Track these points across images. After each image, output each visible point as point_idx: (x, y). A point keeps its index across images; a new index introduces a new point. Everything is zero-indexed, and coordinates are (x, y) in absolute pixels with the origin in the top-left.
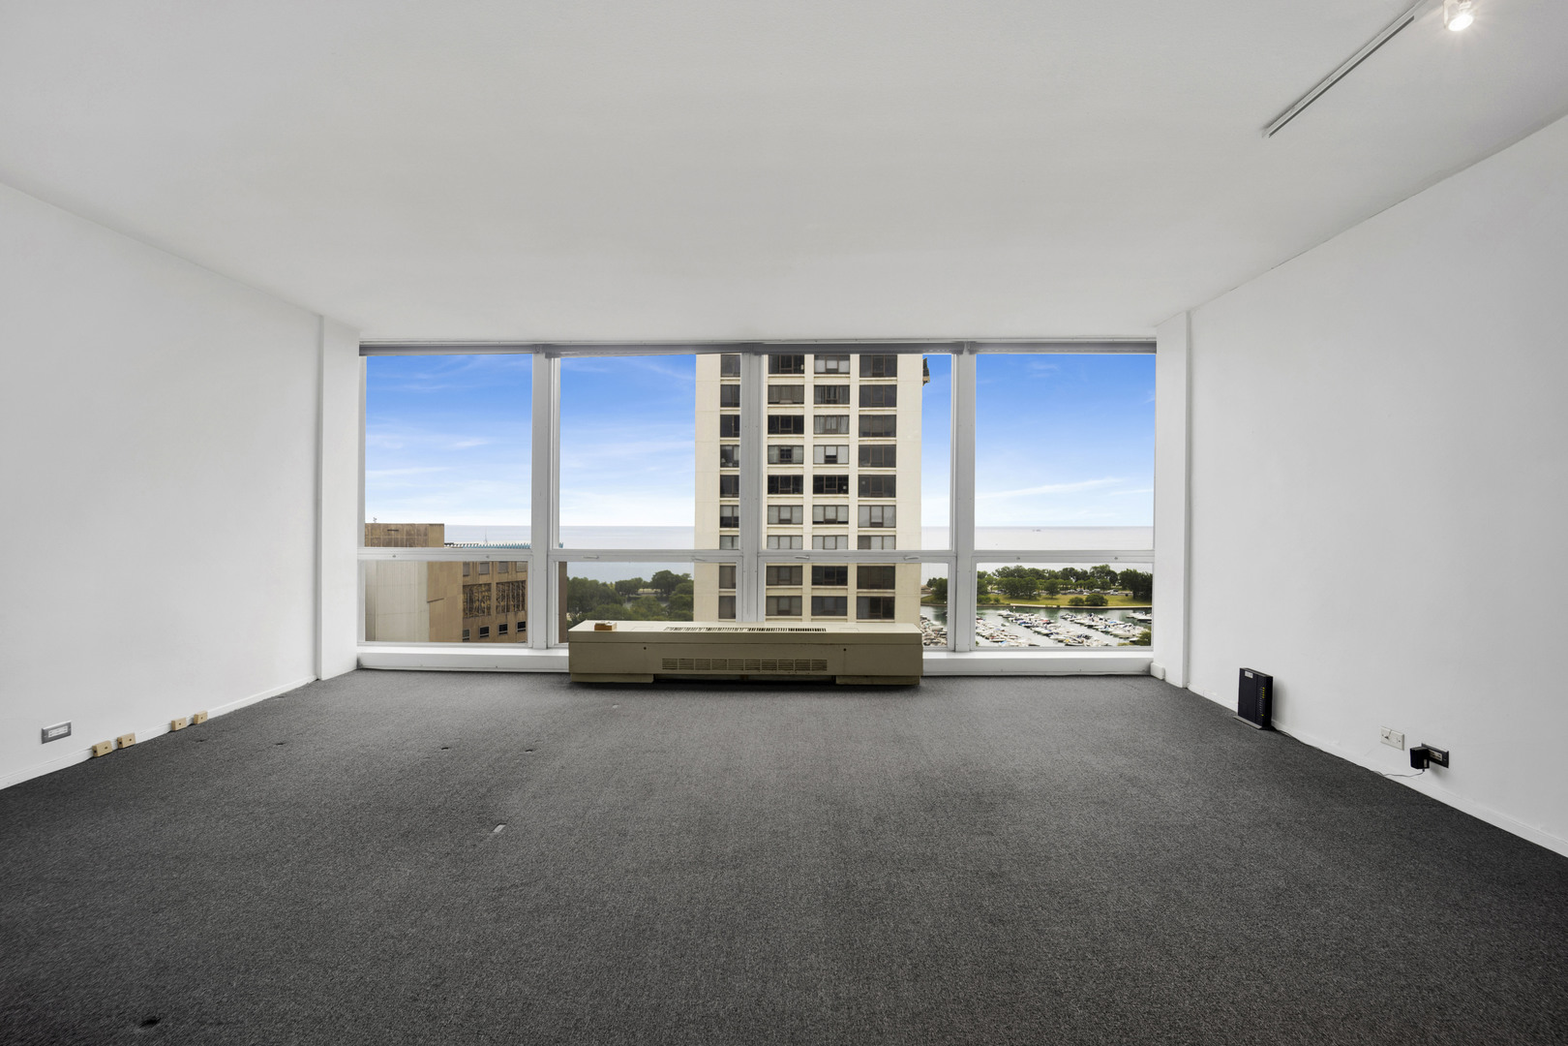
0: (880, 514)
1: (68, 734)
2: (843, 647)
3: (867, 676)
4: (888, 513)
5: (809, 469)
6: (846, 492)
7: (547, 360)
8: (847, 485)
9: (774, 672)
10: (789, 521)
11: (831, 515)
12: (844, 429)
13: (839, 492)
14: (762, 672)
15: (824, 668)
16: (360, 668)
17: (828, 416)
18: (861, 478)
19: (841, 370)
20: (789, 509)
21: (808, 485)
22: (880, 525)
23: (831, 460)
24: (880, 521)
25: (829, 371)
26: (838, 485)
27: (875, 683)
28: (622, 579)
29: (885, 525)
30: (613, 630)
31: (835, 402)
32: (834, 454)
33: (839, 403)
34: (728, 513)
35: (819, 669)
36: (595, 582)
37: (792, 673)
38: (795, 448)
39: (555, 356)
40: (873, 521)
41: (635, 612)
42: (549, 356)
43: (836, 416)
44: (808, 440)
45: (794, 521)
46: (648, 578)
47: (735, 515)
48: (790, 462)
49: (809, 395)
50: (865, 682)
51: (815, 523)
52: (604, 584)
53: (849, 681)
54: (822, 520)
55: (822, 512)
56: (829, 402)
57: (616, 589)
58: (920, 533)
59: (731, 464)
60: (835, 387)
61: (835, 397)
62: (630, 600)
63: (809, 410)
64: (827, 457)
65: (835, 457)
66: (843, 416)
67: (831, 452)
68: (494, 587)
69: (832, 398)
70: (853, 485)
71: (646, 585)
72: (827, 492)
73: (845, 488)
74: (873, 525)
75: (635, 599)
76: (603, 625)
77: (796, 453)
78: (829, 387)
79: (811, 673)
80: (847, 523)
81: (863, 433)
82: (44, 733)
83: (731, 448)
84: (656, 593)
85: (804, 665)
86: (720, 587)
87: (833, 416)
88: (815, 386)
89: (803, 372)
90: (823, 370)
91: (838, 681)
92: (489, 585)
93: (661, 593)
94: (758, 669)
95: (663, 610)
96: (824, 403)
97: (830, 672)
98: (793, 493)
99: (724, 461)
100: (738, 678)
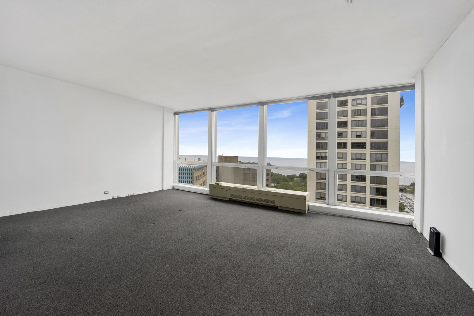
0: (380, 157)
1: (109, 193)
2: (280, 197)
3: (288, 208)
4: (384, 156)
5: (349, 140)
6: (365, 148)
7: (211, 112)
8: (366, 146)
9: (259, 202)
10: (342, 158)
11: (358, 156)
12: (364, 125)
13: (362, 148)
14: (256, 202)
15: (274, 203)
16: (174, 188)
17: (357, 120)
18: (371, 143)
19: (363, 103)
20: (342, 154)
21: (349, 145)
22: (381, 161)
23: (359, 136)
24: (380, 159)
25: (357, 104)
26: (363, 145)
27: (291, 210)
28: (290, 175)
29: (382, 161)
30: (220, 185)
31: (360, 115)
32: (360, 134)
33: (362, 116)
34: (319, 155)
35: (272, 203)
36: (281, 175)
37: (264, 203)
38: (344, 133)
39: (213, 111)
40: (377, 159)
41: (293, 185)
42: (212, 111)
43: (361, 120)
44: (349, 129)
45: (343, 158)
46: (298, 175)
47: (326, 156)
48: (342, 137)
49: (350, 113)
50: (287, 209)
51: (352, 159)
52: (284, 176)
53: (282, 208)
54: (355, 158)
55: (355, 155)
56: (358, 115)
57: (288, 177)
58: (399, 164)
59: (320, 139)
60: (360, 110)
61: (360, 113)
62: (292, 181)
63: (349, 119)
64: (357, 135)
65: (360, 135)
66: (364, 120)
67: (359, 133)
68: (251, 174)
69: (359, 113)
70: (368, 146)
71: (297, 177)
72: (357, 148)
73: (365, 147)
74: (377, 161)
75: (293, 181)
76: (217, 183)
77: (344, 134)
78: (358, 110)
79: (270, 204)
80: (365, 159)
81: (372, 126)
82: (105, 192)
83: (320, 133)
84: (300, 180)
85: (268, 201)
86: (316, 179)
87: (359, 120)
88: (352, 110)
89: (347, 105)
90: (355, 104)
91: (279, 208)
92: (250, 174)
93: (302, 180)
94: (255, 200)
95: (302, 185)
96: (356, 116)
97: (276, 204)
98: (343, 148)
99: (317, 137)
100: (250, 203)
